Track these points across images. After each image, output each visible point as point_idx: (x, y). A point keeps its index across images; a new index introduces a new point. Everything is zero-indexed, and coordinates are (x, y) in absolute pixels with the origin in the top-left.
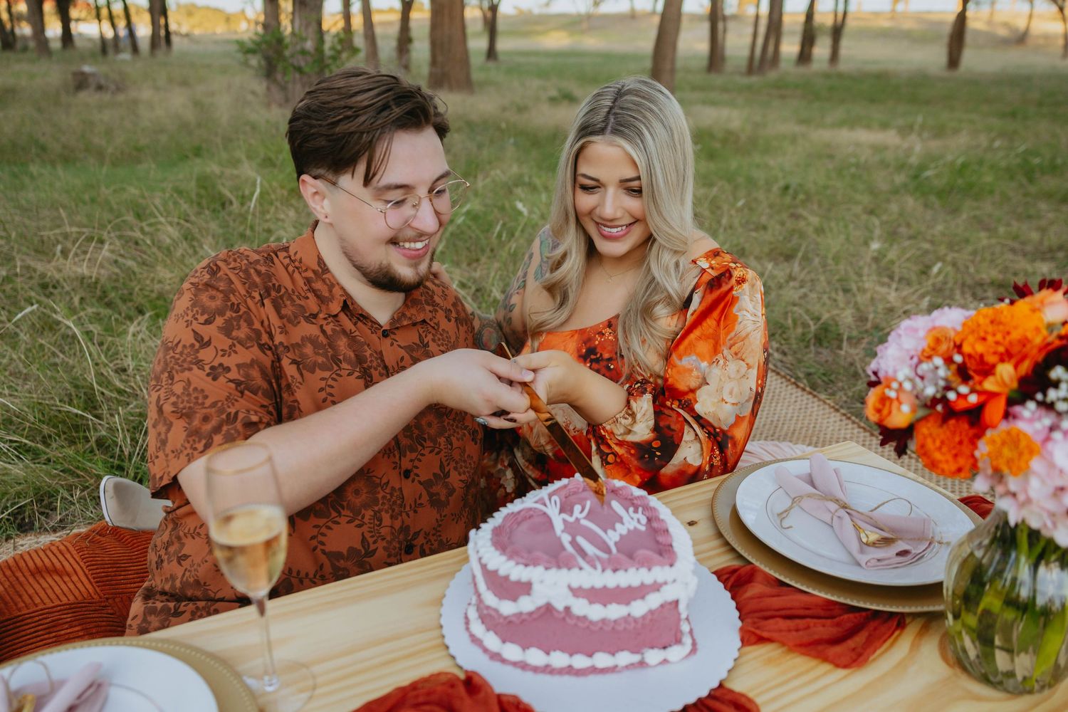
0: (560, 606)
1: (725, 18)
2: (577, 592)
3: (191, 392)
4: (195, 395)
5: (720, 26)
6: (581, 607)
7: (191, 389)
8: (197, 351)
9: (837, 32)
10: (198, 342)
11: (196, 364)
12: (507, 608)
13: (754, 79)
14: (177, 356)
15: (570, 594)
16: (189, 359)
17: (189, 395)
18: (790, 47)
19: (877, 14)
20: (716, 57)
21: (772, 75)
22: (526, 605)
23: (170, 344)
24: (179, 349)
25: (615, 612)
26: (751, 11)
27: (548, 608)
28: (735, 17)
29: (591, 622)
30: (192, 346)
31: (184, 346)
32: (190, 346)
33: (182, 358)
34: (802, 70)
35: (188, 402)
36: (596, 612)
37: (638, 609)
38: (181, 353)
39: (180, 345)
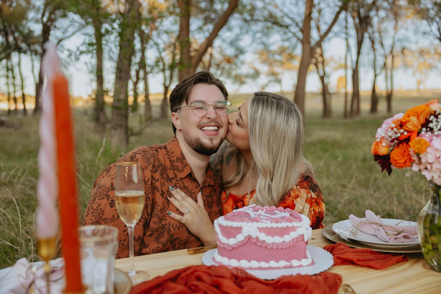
0: (254, 236)
1: (330, 94)
2: (261, 230)
3: (99, 210)
4: (100, 211)
5: (328, 97)
6: (263, 237)
7: (99, 208)
8: (109, 191)
9: (389, 97)
10: (111, 187)
11: (107, 196)
12: (232, 242)
13: (348, 121)
14: (101, 191)
15: (258, 231)
16: (105, 193)
17: (97, 210)
18: (365, 106)
19: (409, 91)
20: (327, 111)
21: (357, 119)
22: (240, 238)
23: (101, 186)
24: (103, 188)
25: (277, 240)
26: (343, 91)
27: (249, 238)
28: (335, 94)
29: (267, 244)
30: (109, 188)
31: (105, 187)
32: (107, 188)
33: (102, 192)
34: (373, 116)
35: (96, 214)
36: (269, 240)
37: (287, 238)
38: (103, 190)
39: (104, 187)
